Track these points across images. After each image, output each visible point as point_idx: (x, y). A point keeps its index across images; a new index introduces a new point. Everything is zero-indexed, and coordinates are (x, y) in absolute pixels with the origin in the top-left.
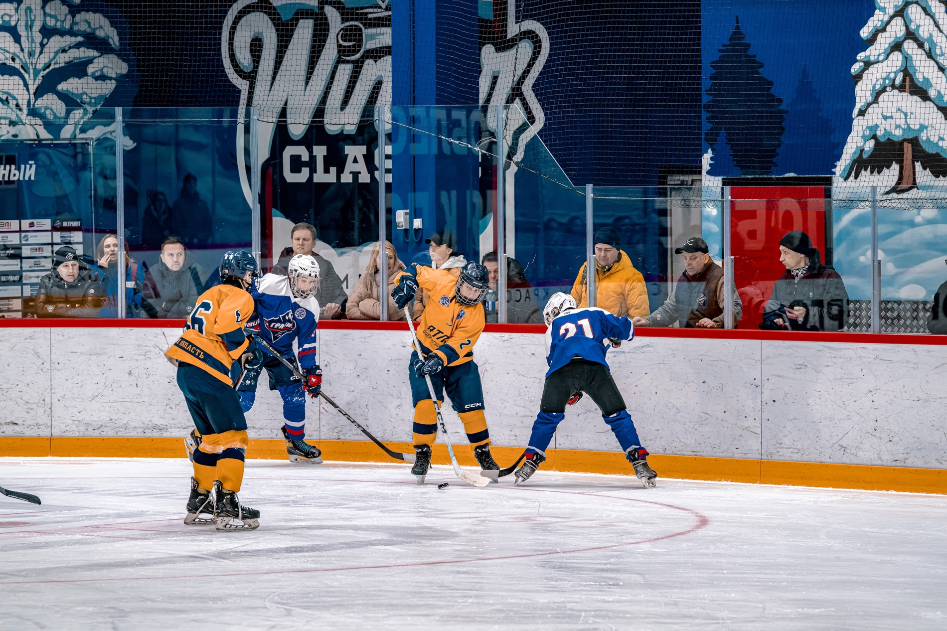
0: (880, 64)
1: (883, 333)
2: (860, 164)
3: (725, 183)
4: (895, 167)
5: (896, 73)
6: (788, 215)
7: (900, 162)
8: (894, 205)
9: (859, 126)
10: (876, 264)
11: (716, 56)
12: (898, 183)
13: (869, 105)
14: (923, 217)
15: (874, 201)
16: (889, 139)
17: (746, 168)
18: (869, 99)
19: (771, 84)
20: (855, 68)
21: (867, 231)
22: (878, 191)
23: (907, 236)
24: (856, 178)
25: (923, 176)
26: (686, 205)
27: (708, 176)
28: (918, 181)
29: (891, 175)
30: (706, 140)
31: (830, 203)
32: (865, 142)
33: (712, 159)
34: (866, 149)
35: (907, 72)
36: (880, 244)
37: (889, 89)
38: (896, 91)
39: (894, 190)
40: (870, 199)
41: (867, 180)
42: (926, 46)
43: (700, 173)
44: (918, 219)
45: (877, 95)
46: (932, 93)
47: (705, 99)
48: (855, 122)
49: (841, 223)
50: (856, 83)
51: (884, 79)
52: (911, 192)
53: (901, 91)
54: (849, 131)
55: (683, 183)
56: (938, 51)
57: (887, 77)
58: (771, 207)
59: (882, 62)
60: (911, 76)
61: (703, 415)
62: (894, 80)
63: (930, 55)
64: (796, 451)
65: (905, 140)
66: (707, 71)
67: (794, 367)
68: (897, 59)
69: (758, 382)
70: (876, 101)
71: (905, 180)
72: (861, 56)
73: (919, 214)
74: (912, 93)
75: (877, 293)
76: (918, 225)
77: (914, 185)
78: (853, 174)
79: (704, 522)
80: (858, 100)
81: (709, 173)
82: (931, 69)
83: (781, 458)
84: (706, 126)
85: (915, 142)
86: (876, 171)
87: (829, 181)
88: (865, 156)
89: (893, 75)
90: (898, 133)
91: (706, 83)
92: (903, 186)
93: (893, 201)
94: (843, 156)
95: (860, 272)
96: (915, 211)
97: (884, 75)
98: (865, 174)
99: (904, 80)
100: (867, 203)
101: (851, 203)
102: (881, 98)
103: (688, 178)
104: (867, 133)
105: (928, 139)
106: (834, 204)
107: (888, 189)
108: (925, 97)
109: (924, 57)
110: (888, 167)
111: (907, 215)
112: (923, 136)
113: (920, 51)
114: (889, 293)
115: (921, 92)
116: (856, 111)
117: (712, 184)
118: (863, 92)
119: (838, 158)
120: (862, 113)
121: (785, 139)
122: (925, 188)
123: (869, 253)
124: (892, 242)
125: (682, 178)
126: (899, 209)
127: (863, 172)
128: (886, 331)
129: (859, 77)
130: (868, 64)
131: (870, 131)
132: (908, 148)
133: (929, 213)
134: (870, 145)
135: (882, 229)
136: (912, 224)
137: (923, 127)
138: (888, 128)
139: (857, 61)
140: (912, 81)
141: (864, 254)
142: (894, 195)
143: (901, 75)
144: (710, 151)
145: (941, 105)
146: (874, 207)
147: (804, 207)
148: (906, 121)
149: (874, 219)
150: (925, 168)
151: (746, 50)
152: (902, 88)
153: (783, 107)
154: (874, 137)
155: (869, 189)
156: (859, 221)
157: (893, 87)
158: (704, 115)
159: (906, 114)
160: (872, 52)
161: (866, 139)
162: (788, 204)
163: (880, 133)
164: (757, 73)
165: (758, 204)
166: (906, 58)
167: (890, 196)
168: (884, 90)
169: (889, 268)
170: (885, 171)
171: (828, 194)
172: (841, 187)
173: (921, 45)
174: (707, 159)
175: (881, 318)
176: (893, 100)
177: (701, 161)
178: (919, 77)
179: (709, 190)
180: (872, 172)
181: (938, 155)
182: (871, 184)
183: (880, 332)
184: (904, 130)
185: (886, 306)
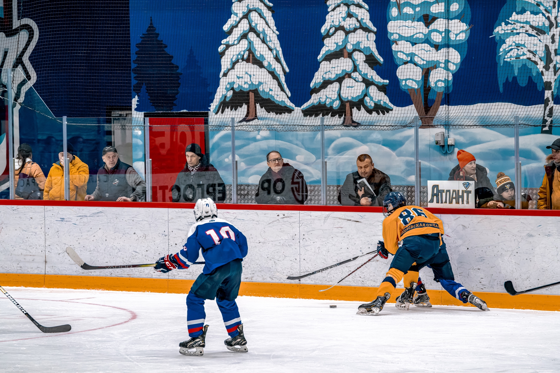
0: (235, 46)
1: (239, 204)
2: (224, 105)
3: (145, 116)
4: (245, 106)
5: (244, 51)
6: (183, 134)
7: (248, 104)
8: (245, 129)
9: (224, 82)
10: (235, 163)
11: (139, 41)
12: (247, 116)
13: (229, 70)
14: (261, 136)
15: (233, 126)
16: (241, 90)
17: (157, 107)
18: (229, 67)
19: (172, 57)
20: (221, 49)
21: (230, 143)
22: (235, 120)
23: (252, 146)
24: (222, 112)
25: (261, 112)
26: (123, 128)
27: (135, 112)
28: (258, 114)
29: (242, 111)
30: (134, 90)
31: (207, 128)
32: (227, 92)
33: (138, 101)
34: (228, 96)
35: (251, 51)
36: (236, 152)
37: (240, 61)
38: (245, 62)
39: (244, 120)
40: (230, 125)
41: (229, 114)
42: (261, 36)
43: (131, 110)
44: (258, 137)
45: (234, 64)
46: (265, 64)
47: (133, 66)
48: (221, 80)
49: (214, 139)
50: (221, 57)
51: (238, 55)
52: (254, 121)
53: (247, 62)
54: (218, 85)
55: (121, 115)
56: (268, 39)
57: (239, 54)
58: (173, 130)
59: (236, 45)
60: (253, 53)
61: (133, 252)
62: (243, 56)
63: (264, 41)
64: (189, 273)
65: (250, 91)
66: (134, 49)
67: (187, 224)
68: (244, 44)
69: (166, 233)
70: (233, 68)
71: (250, 115)
72: (224, 41)
73: (259, 134)
74: (254, 63)
75: (235, 180)
76: (259, 140)
77: (256, 117)
78: (220, 110)
79: (134, 316)
80: (222, 67)
81: (136, 110)
82: (265, 49)
83: (180, 278)
84: (134, 82)
85: (256, 92)
86: (234, 109)
87: (207, 115)
88: (227, 100)
89: (242, 53)
90: (246, 86)
91: (133, 57)
92: (250, 117)
93: (244, 126)
94: (215, 100)
95: (226, 168)
96: (257, 132)
97: (238, 53)
98: (227, 111)
99: (249, 56)
100: (229, 128)
101: (220, 127)
102: (236, 66)
103: (124, 113)
104: (228, 86)
105: (263, 91)
106: (210, 128)
107: (241, 119)
108: (261, 66)
109: (260, 42)
110: (241, 106)
111: (252, 135)
112: (261, 89)
113: (258, 39)
114: (242, 180)
115: (258, 62)
116: (221, 74)
117: (138, 116)
118: (225, 63)
119: (212, 101)
120: (225, 75)
121: (180, 90)
122: (262, 119)
123: (231, 157)
124: (244, 151)
125: (120, 113)
126: (247, 131)
127: (226, 109)
128: (240, 202)
129: (223, 53)
130: (228, 46)
131: (230, 85)
132: (252, 95)
133: (264, 133)
134: (230, 94)
135: (238, 143)
136: (255, 140)
137: (260, 83)
138: (240, 84)
139: (221, 44)
140: (253, 56)
141: (228, 157)
142: (245, 123)
143: (247, 53)
144: (136, 97)
145: (270, 70)
146: (233, 130)
147: (192, 129)
148: (250, 80)
149: (233, 137)
150: (262, 107)
151: (157, 37)
152: (248, 61)
153: (179, 71)
154: (232, 89)
155: (230, 119)
156: (225, 138)
157: (243, 59)
158: (133, 75)
159: (250, 76)
160: (230, 39)
161: (227, 90)
162: (183, 128)
163: (235, 86)
164: (163, 51)
165: (166, 128)
166: (250, 43)
167: (242, 123)
168: (237, 61)
169: (242, 166)
170: (239, 109)
171: (206, 122)
172: (214, 118)
173: (258, 36)
174: (135, 102)
175: (238, 195)
176: (242, 67)
177: (131, 103)
178: (258, 54)
179: (136, 119)
180: (231, 109)
181: (269, 99)
182: (231, 116)
183: (237, 203)
184: (249, 85)
185: (240, 187)
